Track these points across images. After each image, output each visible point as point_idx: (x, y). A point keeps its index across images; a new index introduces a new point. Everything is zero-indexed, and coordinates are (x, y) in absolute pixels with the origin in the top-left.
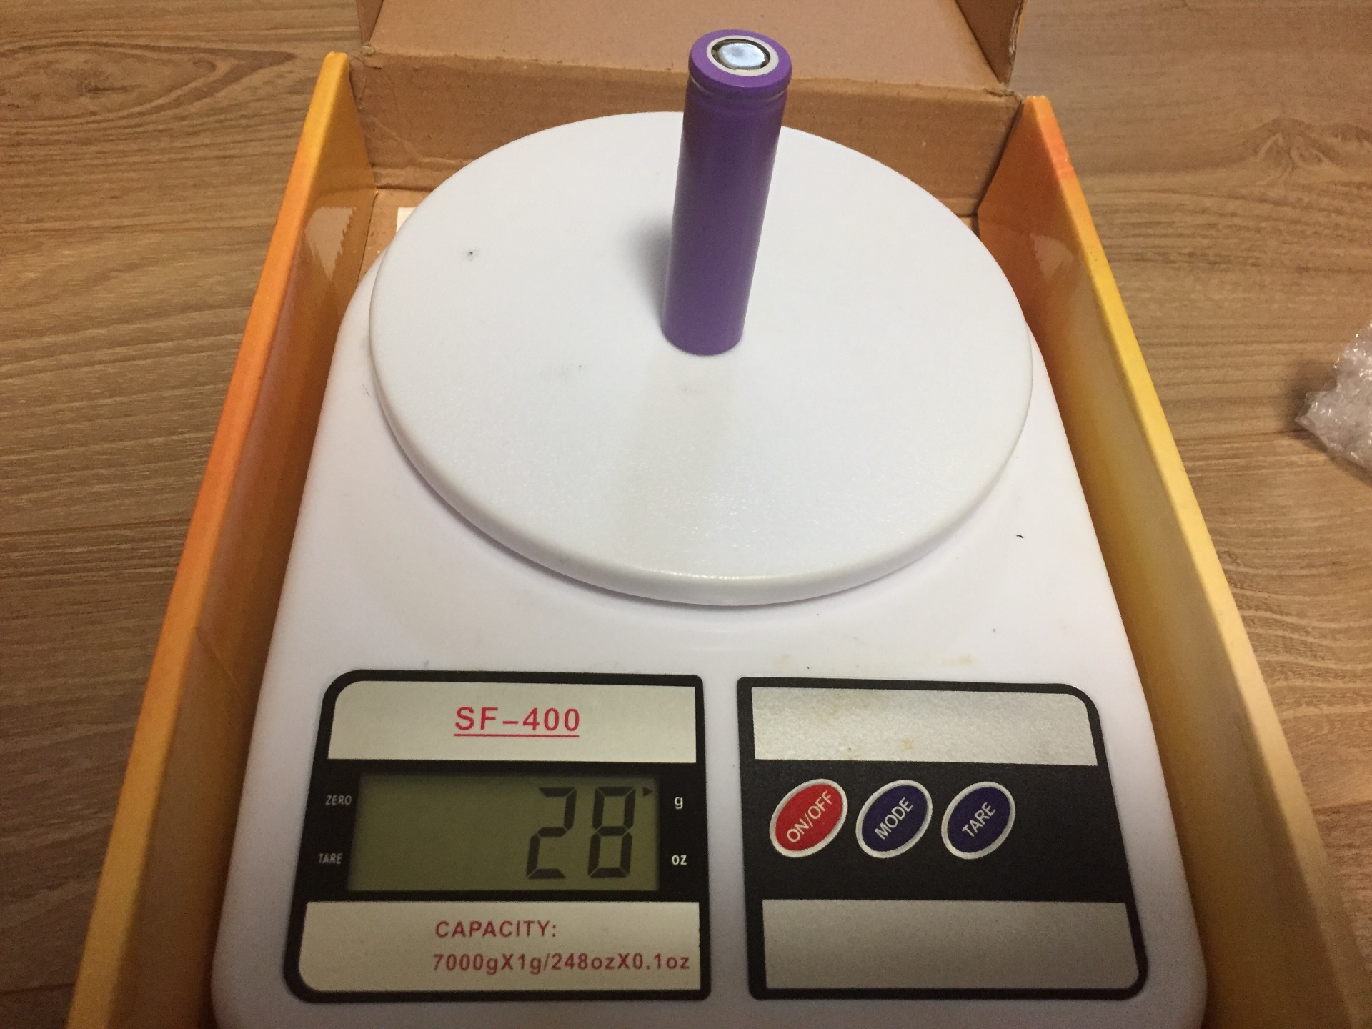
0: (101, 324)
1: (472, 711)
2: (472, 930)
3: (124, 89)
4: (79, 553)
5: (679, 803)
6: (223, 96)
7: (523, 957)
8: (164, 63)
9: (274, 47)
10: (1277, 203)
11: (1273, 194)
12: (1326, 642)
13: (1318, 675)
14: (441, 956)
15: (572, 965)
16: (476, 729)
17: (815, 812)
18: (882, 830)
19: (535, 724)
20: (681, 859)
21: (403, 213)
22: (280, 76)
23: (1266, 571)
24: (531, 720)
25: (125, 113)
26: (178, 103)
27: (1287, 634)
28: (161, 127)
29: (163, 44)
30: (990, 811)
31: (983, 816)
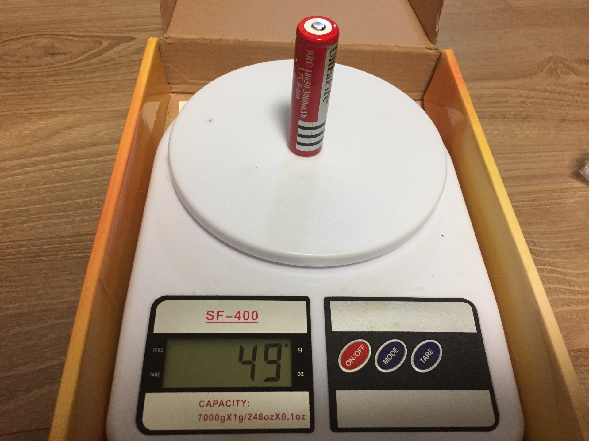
0: (56, 153)
1: (213, 312)
2: (214, 404)
3: (65, 54)
4: (48, 248)
5: (300, 350)
6: (106, 56)
7: (235, 415)
8: (81, 42)
9: (126, 35)
10: (551, 92)
11: (550, 88)
12: (574, 279)
13: (571, 293)
14: (201, 415)
15: (256, 418)
16: (215, 320)
17: (357, 353)
18: (386, 361)
19: (239, 318)
20: (301, 374)
21: (182, 104)
22: (129, 47)
23: (548, 249)
24: (238, 316)
25: (65, 63)
26: (87, 59)
27: (558, 276)
28: (81, 69)
29: (81, 34)
30: (432, 352)
31: (428, 354)
